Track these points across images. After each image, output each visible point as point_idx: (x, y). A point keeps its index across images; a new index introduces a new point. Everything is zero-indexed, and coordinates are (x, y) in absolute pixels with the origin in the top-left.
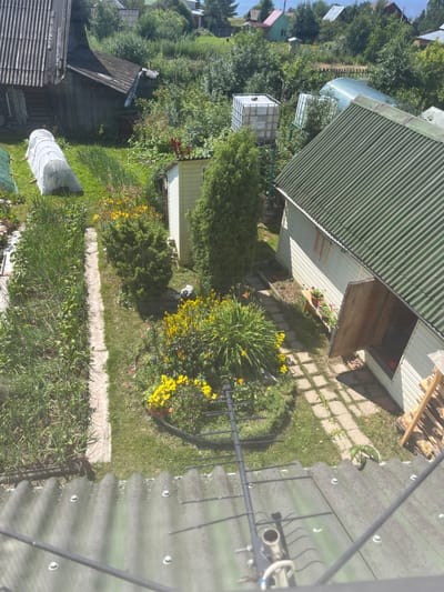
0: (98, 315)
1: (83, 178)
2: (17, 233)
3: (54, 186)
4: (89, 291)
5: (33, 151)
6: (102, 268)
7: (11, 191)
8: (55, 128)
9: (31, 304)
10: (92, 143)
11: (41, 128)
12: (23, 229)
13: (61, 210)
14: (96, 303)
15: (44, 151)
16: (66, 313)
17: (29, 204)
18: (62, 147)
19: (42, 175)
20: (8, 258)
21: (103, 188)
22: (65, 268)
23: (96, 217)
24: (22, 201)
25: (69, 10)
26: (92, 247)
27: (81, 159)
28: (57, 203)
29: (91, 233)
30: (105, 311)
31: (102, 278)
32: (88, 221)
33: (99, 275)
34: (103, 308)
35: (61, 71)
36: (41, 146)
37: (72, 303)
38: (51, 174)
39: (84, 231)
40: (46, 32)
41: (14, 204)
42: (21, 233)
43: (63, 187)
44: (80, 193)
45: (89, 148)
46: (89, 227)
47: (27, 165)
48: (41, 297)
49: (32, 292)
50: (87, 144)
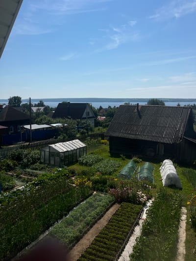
0: (182, 256)
1: (183, 182)
2: (151, 201)
3: (169, 184)
4: (179, 241)
5: (163, 167)
6: (187, 230)
7: (152, 182)
8: (174, 159)
9: (151, 237)
10: (189, 168)
11: (168, 159)
12: (153, 200)
13: (171, 195)
14: (182, 249)
15: (168, 168)
16: (166, 249)
17: (158, 189)
18: (175, 168)
19: (165, 178)
20: (145, 211)
21: (192, 189)
22: (170, 225)
23: (188, 203)
24: (155, 187)
25: (188, 117)
26: (184, 217)
27: (184, 174)
28: (170, 191)
29: (184, 210)
30: (186, 255)
31: (187, 235)
32: (183, 203)
33: (185, 233)
34: (185, 252)
35: (181, 139)
36: (167, 166)
37: (170, 244)
38: (169, 177)
39: (181, 208)
40: (177, 124)
41: (152, 187)
42: (153, 202)
43: (173, 183)
44: (181, 189)
45: (188, 170)
46: (183, 206)
47: (160, 173)
48: (156, 236)
49: (152, 231)
50: (186, 168)
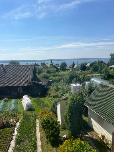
0: (40, 147)
1: (35, 106)
2: (19, 123)
3: (28, 109)
4: (37, 139)
5: (23, 100)
6: (40, 132)
7: (18, 111)
8: (29, 95)
9: (21, 144)
10: (37, 97)
11: (25, 95)
12: (20, 121)
13: (30, 115)
14: (39, 143)
15: (26, 100)
16: (31, 147)
17: (22, 114)
18: (30, 99)
19: (25, 106)
20: (16, 130)
21: (40, 108)
22: (31, 132)
23: (39, 116)
24: (20, 113)
25: (33, 70)
26: (38, 125)
27: (35, 101)
28: (29, 113)
29: (37, 121)
30: (42, 145)
31: (40, 134)
32: (37, 117)
33: (39, 133)
34: (41, 144)
35: (31, 82)
36: (26, 99)
37: (33, 143)
38: (27, 106)
39: (35, 120)
40: (28, 75)
41: (18, 114)
42: (20, 122)
43: (30, 109)
44: (34, 110)
45: (37, 98)
46: (37, 119)
47: (22, 104)
48: (24, 142)
49: (22, 140)
50: (36, 97)
